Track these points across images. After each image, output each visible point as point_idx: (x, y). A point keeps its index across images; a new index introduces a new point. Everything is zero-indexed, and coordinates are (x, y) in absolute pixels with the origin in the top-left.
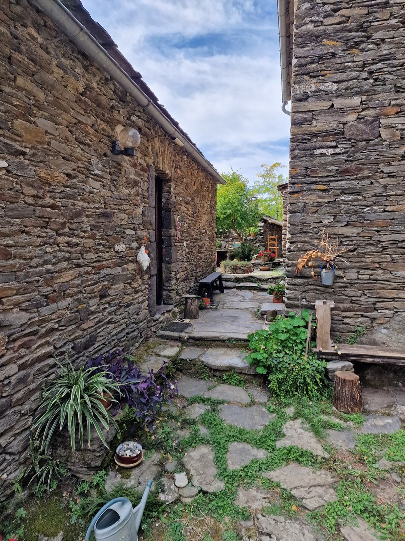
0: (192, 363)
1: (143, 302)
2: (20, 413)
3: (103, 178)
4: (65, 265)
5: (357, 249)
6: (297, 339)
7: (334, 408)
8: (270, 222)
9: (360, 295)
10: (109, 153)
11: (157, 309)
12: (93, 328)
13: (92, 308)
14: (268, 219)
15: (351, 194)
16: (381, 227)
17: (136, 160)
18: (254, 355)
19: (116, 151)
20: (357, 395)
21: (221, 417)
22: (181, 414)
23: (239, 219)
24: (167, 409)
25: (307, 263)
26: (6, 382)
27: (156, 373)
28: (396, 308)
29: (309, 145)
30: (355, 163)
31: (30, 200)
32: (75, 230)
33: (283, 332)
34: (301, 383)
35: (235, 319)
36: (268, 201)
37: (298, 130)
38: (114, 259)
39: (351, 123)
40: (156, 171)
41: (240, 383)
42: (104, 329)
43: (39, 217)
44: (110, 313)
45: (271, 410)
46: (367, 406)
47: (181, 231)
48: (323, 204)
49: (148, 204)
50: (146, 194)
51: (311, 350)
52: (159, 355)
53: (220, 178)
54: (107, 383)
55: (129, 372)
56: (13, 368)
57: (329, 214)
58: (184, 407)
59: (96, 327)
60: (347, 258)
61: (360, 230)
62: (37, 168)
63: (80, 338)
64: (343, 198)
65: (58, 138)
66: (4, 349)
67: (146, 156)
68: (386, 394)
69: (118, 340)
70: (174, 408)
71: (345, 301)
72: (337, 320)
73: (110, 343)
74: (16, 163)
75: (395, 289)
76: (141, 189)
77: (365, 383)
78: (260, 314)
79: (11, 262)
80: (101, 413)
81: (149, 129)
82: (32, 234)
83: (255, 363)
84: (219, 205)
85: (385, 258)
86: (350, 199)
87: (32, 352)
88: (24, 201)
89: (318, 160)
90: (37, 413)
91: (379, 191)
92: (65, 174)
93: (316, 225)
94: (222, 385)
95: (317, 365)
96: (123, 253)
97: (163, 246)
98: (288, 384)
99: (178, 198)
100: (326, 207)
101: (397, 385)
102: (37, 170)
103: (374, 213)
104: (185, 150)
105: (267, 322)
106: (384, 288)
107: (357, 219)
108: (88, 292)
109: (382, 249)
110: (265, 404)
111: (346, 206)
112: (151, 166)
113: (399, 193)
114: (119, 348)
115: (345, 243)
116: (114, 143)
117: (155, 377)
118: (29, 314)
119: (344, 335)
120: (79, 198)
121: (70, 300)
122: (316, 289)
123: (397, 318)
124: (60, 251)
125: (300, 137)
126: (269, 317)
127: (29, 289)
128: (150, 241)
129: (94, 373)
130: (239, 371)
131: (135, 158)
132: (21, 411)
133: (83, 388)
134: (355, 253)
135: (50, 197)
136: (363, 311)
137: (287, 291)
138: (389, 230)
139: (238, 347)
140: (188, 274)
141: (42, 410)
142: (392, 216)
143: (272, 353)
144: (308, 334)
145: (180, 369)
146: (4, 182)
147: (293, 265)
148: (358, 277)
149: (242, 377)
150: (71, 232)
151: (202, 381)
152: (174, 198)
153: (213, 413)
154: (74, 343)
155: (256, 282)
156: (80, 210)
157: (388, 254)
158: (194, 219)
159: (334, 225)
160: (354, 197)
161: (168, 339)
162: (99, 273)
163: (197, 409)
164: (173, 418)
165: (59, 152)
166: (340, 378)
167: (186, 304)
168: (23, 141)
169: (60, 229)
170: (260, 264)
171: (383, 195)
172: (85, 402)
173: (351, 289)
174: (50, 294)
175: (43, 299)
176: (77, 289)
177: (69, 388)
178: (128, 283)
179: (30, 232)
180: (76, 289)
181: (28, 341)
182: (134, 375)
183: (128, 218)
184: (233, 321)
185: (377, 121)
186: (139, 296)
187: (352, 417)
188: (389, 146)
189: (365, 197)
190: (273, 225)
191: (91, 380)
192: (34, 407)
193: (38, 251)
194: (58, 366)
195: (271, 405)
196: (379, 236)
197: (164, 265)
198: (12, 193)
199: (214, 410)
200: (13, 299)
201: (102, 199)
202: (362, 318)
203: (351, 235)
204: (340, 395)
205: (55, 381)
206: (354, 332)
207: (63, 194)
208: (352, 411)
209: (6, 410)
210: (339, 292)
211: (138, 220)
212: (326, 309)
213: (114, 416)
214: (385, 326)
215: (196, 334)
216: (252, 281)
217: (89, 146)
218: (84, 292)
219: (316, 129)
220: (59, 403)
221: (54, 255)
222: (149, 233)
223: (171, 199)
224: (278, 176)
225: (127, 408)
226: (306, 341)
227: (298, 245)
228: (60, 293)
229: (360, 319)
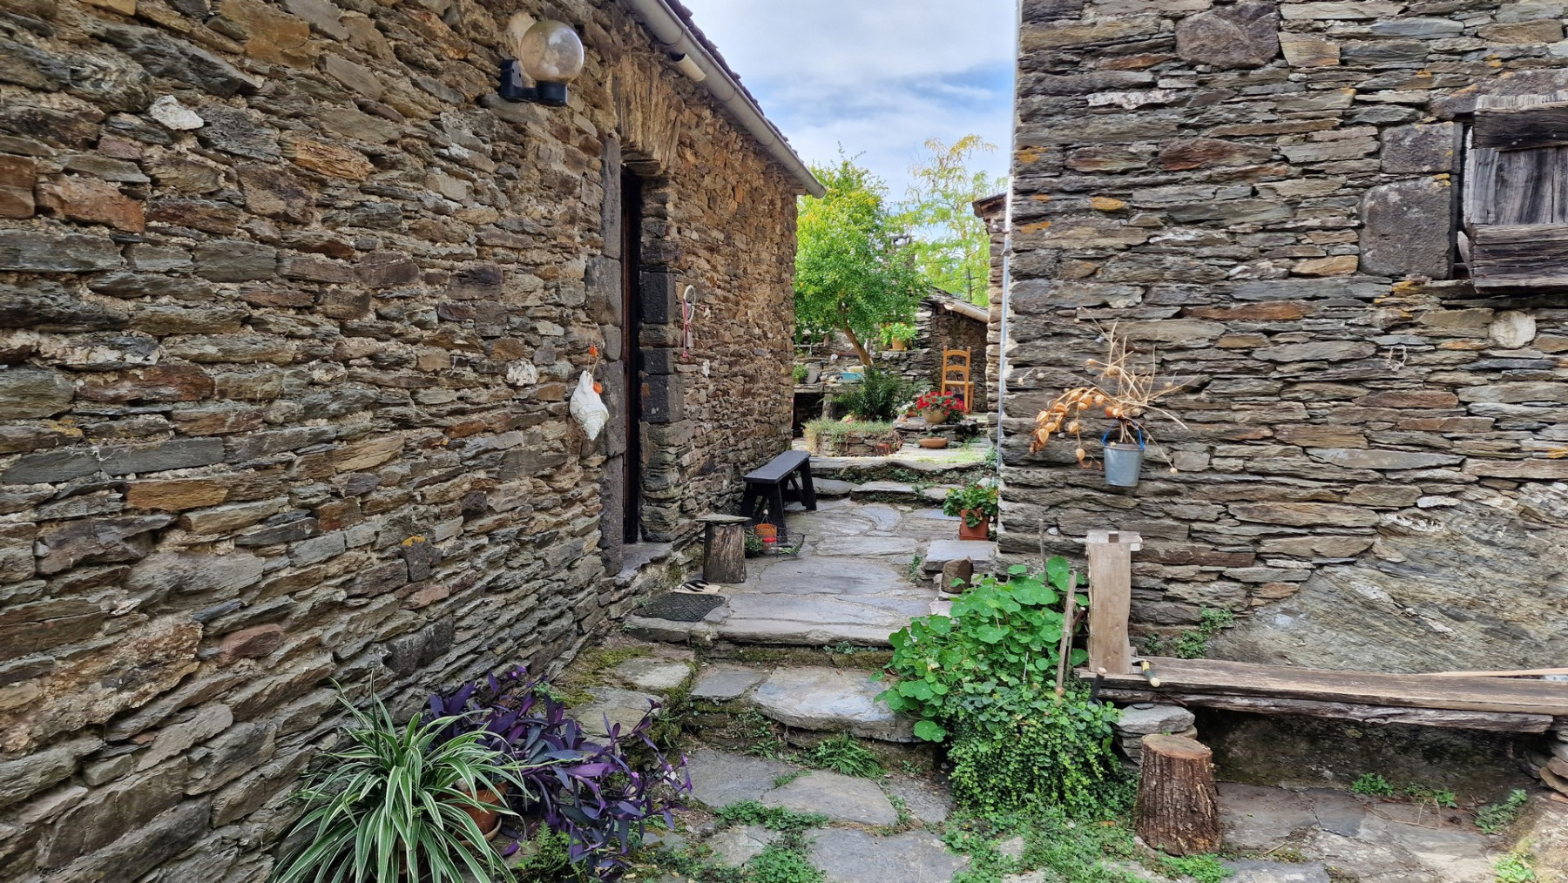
0: (728, 708)
1: (585, 532)
2: (238, 846)
3: (474, 168)
4: (364, 419)
5: (1207, 384)
6: (1033, 641)
7: (1138, 840)
8: (948, 307)
9: (1214, 515)
10: (492, 97)
11: (625, 556)
12: (443, 606)
13: (441, 547)
14: (943, 299)
15: (1194, 223)
16: (1279, 321)
17: (567, 119)
18: (907, 689)
19: (512, 88)
20: (1204, 802)
21: (813, 863)
22: (698, 855)
23: (860, 300)
24: (657, 839)
25: (1062, 424)
26: (197, 755)
27: (625, 737)
28: (1317, 554)
29: (1072, 79)
30: (1206, 133)
31: (266, 229)
32: (393, 319)
33: (992, 621)
34: (1044, 768)
35: (848, 585)
36: (941, 246)
37: (1042, 36)
38: (504, 406)
39: (1197, 16)
40: (623, 153)
41: (866, 768)
42: (477, 607)
43: (292, 280)
44: (491, 562)
45: (958, 844)
46: (1231, 836)
47: (695, 329)
48: (1111, 252)
49: (602, 248)
50: (596, 218)
51: (1072, 674)
52: (632, 687)
53: (806, 178)
54: (486, 762)
55: (549, 730)
56: (216, 716)
57: (1128, 281)
58: (706, 835)
59: (451, 601)
60: (1177, 409)
61: (1219, 328)
62: (286, 135)
63: (407, 633)
64: (1170, 236)
65: (345, 46)
66: (193, 661)
67: (596, 106)
68: (1288, 799)
69: (516, 639)
70: (679, 837)
71: (1169, 535)
72: (1147, 589)
73: (491, 648)
74: (226, 116)
75: (1315, 499)
76: (580, 205)
77: (1225, 770)
78: (921, 573)
79: (211, 408)
80: (471, 849)
81: (605, 28)
82: (271, 326)
83: (909, 711)
84: (801, 257)
85: (1289, 409)
86: (1188, 238)
87: (271, 670)
88: (248, 230)
89: (1097, 125)
90: (285, 846)
91: (1274, 215)
92: (365, 153)
93: (1091, 314)
94: (815, 773)
95: (1088, 717)
96: (529, 391)
97: (643, 374)
98: (1004, 770)
99: (687, 232)
100: (1122, 260)
101: (1317, 776)
102: (285, 141)
103: (1261, 279)
104: (706, 93)
105: (945, 595)
106: (1284, 498)
107: (1209, 296)
108: (429, 499)
109: (1279, 385)
110: (937, 829)
111: (1179, 259)
112: (610, 136)
113: (1331, 221)
114: (517, 663)
115: (1173, 367)
116: (506, 67)
117: (622, 748)
118: (263, 559)
119: (1169, 632)
120: (405, 224)
121: (378, 521)
122: (1087, 498)
123: (1322, 584)
124: (352, 378)
125: (1047, 56)
126: (950, 579)
127: (262, 486)
128: (606, 357)
129: (448, 733)
130: (863, 734)
131: (566, 111)
132: (238, 840)
133: (418, 775)
134: (1203, 395)
135: (324, 221)
136: (1221, 564)
137: (1002, 504)
138: (1300, 330)
139: (859, 666)
140: (713, 456)
141: (297, 840)
142: (1311, 287)
143: (959, 682)
144: (1064, 628)
145: (692, 728)
146: (192, 173)
147: (1021, 430)
148: (1210, 464)
149: (870, 750)
150: (382, 324)
151: (755, 762)
152: (674, 231)
153: (789, 853)
154: (391, 648)
155: (908, 481)
156: (408, 262)
157: (1297, 400)
158: (731, 296)
159: (1142, 312)
160: (1201, 232)
161: (656, 641)
162: (462, 445)
163: (743, 841)
164: (674, 864)
165: (349, 89)
166: (1155, 753)
167: (707, 543)
168: (245, 54)
169: (350, 315)
170: (918, 431)
171: (1287, 226)
172: (426, 815)
173: (1189, 500)
174: (323, 502)
175: (303, 517)
176: (399, 492)
177: (377, 773)
178: (542, 477)
179: (267, 323)
180: (397, 492)
181: (259, 637)
182: (564, 739)
183: (545, 288)
184: (845, 592)
185: (1271, 11)
186: (575, 517)
187: (1189, 864)
188: (1306, 86)
189: (1233, 234)
190: (958, 316)
191: (439, 752)
192: (277, 829)
193: (287, 378)
194: (346, 712)
195: (956, 830)
196: (1272, 348)
197: (644, 427)
198: (215, 205)
199: (793, 845)
200: (217, 516)
201: (471, 230)
202: (1220, 583)
203: (1191, 344)
204: (1155, 803)
205: (339, 754)
206: (1196, 623)
207: (361, 213)
208: (1190, 847)
209: (197, 837)
210: (1154, 507)
211: (573, 295)
212: (1118, 558)
213: (506, 857)
214: (1286, 605)
215: (738, 627)
216: (897, 479)
217: (435, 72)
218: (419, 498)
219: (1093, 34)
220: (351, 816)
221: (333, 389)
222: (603, 334)
223: (667, 234)
224: (971, 175)
225: (544, 834)
226: (1058, 649)
227: (1036, 372)
228: (351, 501)
229: (1216, 586)
